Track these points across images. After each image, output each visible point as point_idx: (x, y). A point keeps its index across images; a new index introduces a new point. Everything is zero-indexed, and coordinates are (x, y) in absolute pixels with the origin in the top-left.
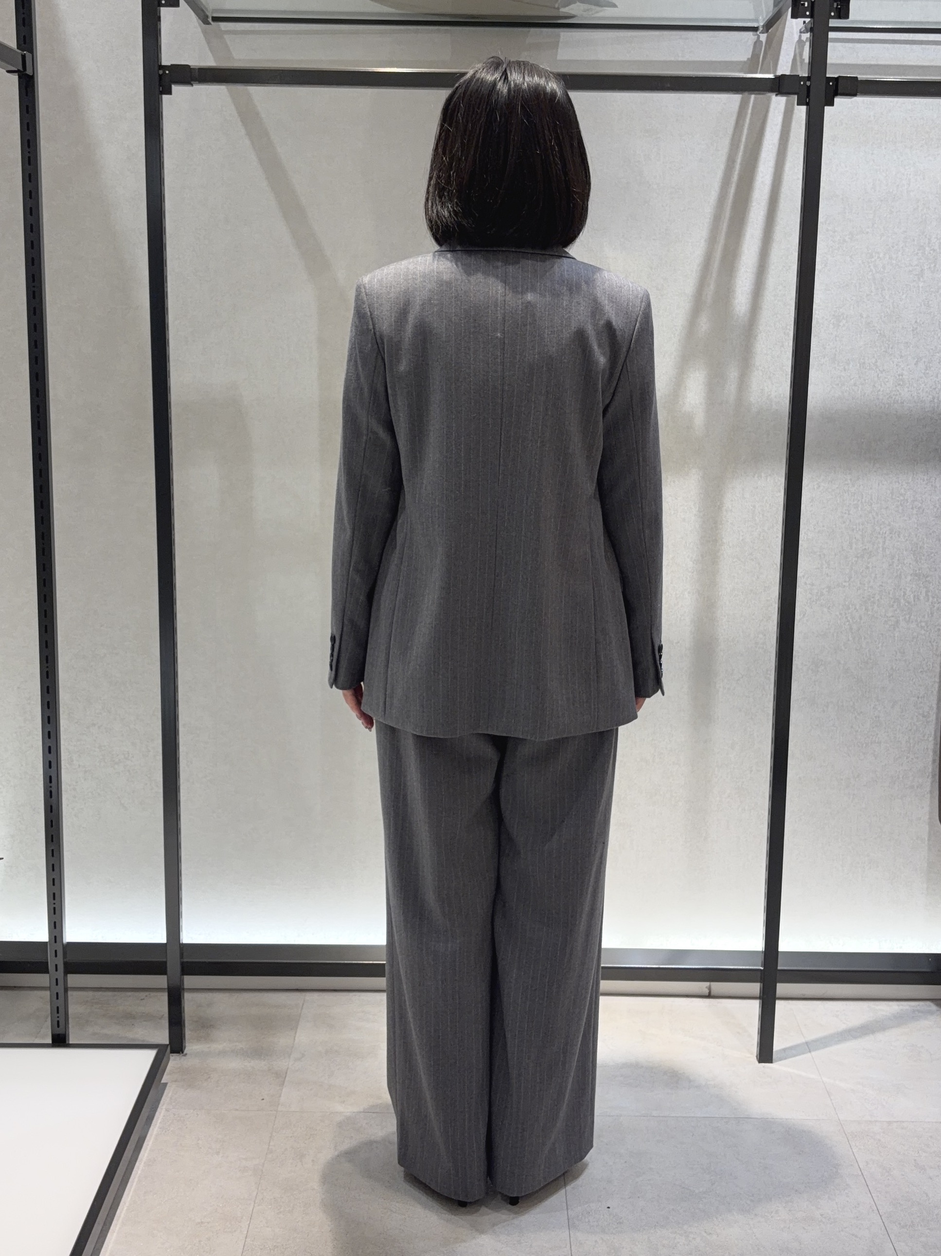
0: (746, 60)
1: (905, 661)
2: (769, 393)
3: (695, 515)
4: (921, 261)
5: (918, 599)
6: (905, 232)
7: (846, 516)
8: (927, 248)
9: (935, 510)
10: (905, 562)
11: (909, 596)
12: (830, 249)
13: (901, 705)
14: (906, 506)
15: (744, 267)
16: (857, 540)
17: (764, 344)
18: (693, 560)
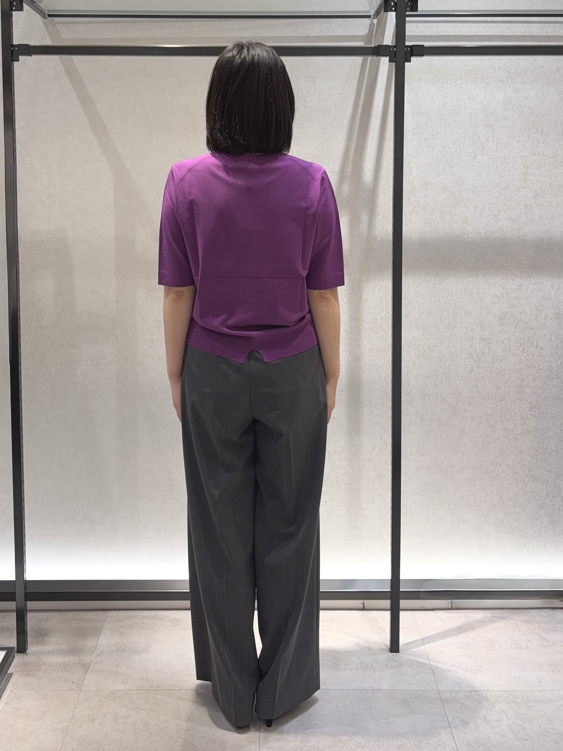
0: (365, 34)
1: (479, 392)
2: (387, 229)
4: (474, 150)
5: (484, 354)
6: (464, 133)
7: (437, 303)
8: (478, 142)
9: (491, 299)
10: (475, 331)
11: (479, 352)
12: (420, 144)
13: (477, 420)
14: (473, 296)
15: (369, 155)
16: (445, 318)
17: (382, 199)
18: (345, 331)
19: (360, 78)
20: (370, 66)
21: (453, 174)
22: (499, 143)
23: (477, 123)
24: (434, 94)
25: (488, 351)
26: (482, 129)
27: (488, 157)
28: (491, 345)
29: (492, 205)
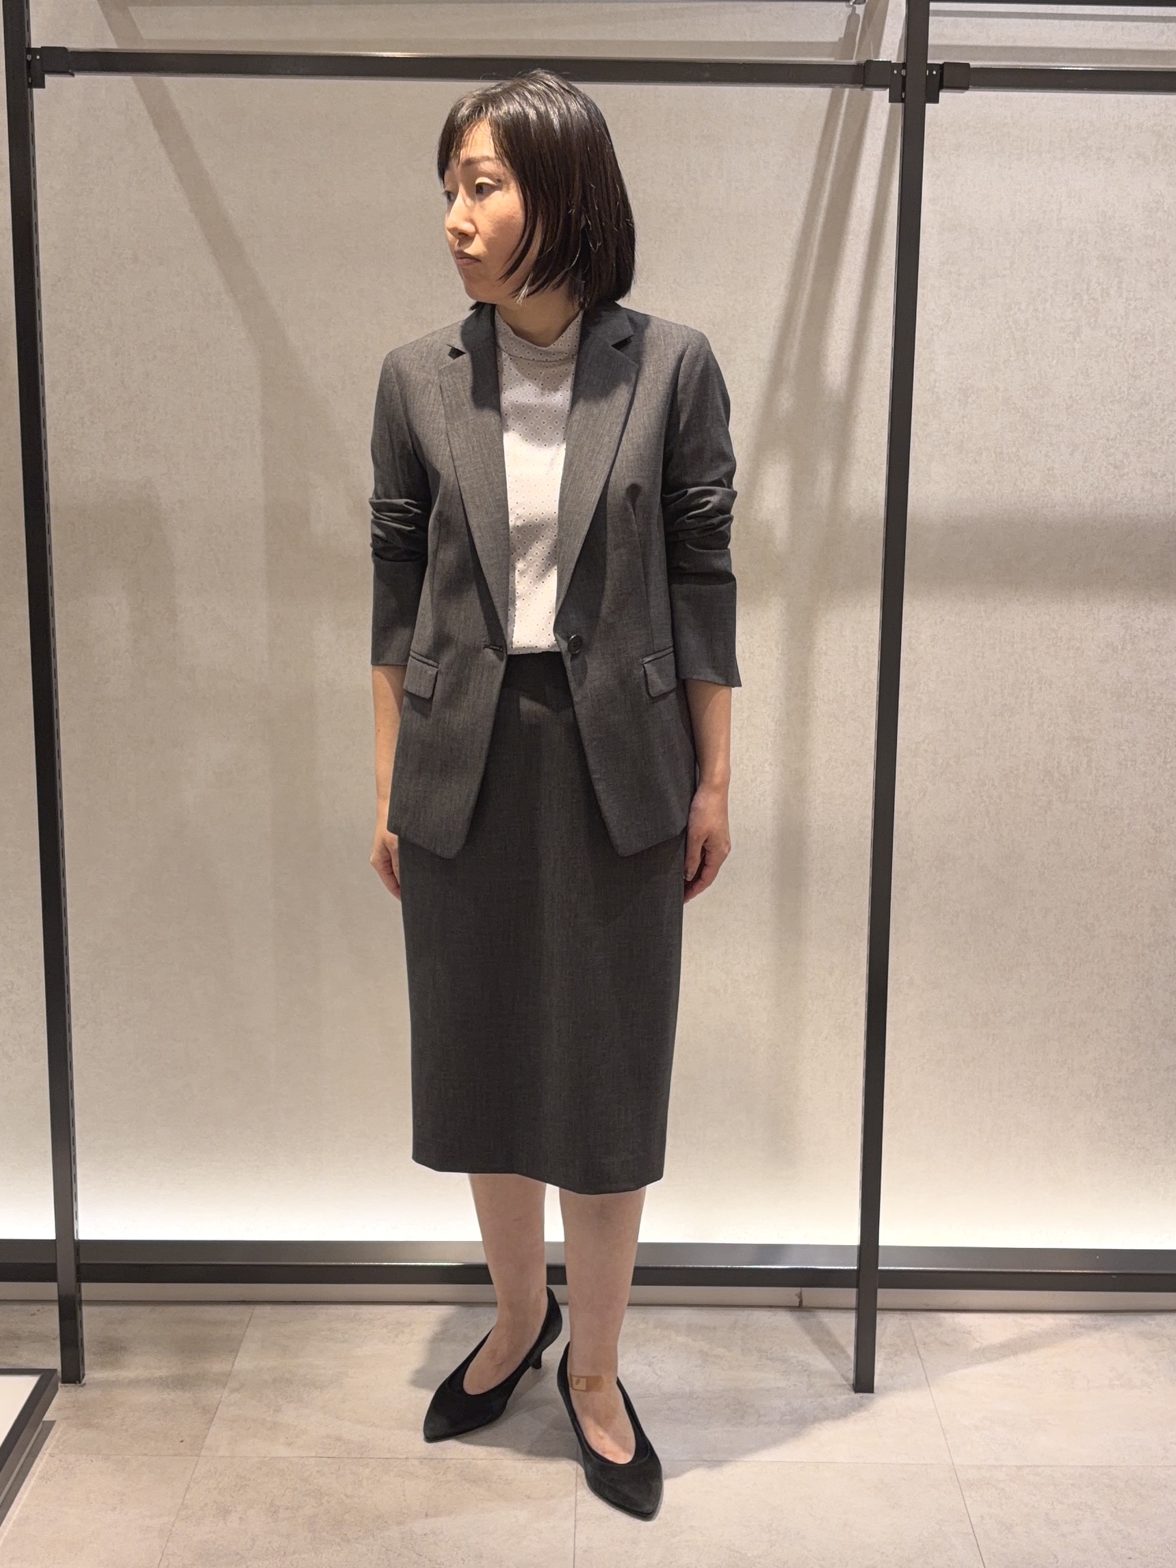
0: (837, 39)
1: (1062, 854)
2: (875, 494)
3: (778, 659)
4: (1076, 314)
5: (1078, 772)
6: (1055, 274)
7: (980, 659)
8: (1085, 297)
9: (1099, 651)
10: (1060, 723)
11: (1066, 767)
12: (955, 299)
13: (1055, 915)
14: (1060, 646)
15: (839, 323)
16: (995, 693)
18: (775, 720)
19: (822, 143)
20: (846, 114)
21: (1027, 369)
22: (1130, 300)
23: (1085, 252)
24: (991, 184)
25: (1085, 766)
26: (1096, 267)
27: (1106, 332)
28: (1095, 751)
29: (1110, 442)
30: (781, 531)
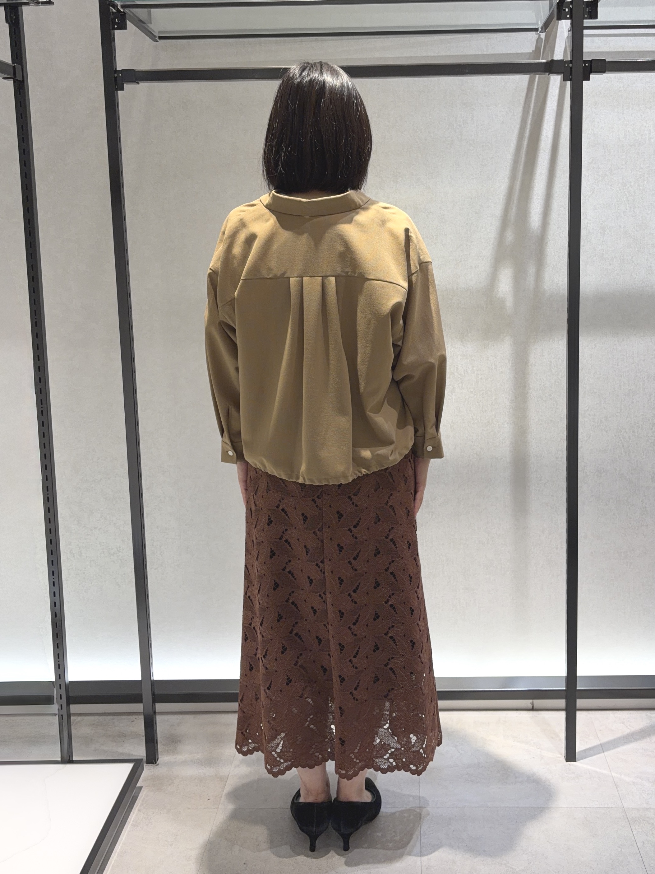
0: (531, 51)
3: (509, 369)
12: (596, 181)
15: (536, 195)
16: (625, 383)
17: (552, 248)
18: (509, 400)
19: (525, 104)
20: (537, 89)
21: (635, 216)
24: (614, 122)
30: (509, 302)
